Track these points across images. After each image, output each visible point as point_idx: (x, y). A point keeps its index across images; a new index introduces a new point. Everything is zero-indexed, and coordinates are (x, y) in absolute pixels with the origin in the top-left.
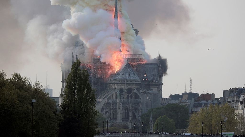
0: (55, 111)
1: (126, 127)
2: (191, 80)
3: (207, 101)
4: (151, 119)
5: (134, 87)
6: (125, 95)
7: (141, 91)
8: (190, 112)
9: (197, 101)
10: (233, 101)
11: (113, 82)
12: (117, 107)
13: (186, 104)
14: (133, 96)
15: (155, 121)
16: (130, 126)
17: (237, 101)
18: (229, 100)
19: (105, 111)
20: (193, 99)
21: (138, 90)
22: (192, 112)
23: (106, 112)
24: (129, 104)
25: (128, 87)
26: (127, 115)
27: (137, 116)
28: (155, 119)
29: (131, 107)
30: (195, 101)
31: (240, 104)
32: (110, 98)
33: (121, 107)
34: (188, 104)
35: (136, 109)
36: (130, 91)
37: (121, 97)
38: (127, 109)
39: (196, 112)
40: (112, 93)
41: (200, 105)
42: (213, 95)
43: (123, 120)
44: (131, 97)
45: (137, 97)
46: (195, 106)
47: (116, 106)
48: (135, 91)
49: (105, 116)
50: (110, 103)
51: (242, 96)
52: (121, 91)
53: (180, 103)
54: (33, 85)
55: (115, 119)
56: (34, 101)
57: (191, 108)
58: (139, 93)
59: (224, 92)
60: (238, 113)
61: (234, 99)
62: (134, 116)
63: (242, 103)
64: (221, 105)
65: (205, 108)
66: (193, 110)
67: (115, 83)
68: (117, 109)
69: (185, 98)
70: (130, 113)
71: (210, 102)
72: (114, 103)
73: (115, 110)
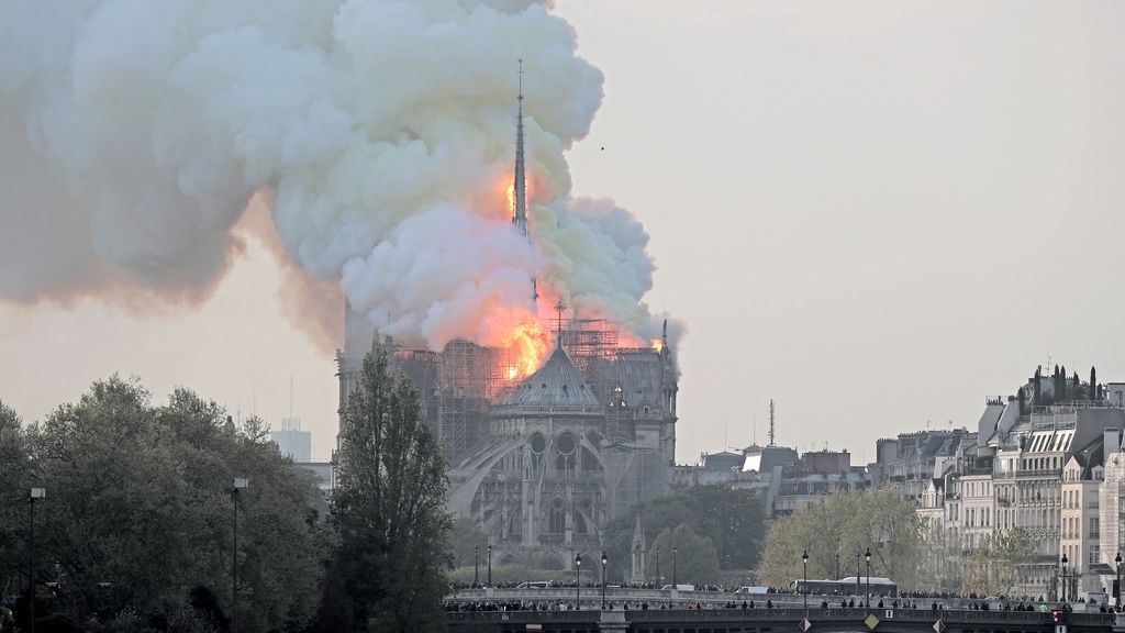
0: (312, 516)
1: (554, 564)
2: (772, 405)
3: (826, 477)
4: (638, 538)
5: (580, 430)
6: (549, 456)
7: (604, 443)
8: (769, 512)
9: (791, 475)
10: (910, 476)
11: (510, 412)
12: (525, 496)
13: (754, 485)
14: (578, 460)
15: (649, 544)
16: (568, 560)
17: (924, 476)
18: (897, 473)
19: (483, 509)
20: (779, 469)
21: (593, 438)
22: (775, 512)
23: (488, 514)
24: (563, 485)
25: (562, 429)
26: (557, 524)
27: (590, 526)
28: (651, 535)
29: (570, 497)
30: (784, 475)
31: (932, 487)
32: (500, 466)
33: (538, 498)
34: (761, 485)
35: (586, 504)
36: (566, 442)
37: (536, 462)
38: (558, 503)
39: (788, 512)
40: (506, 449)
41: (803, 489)
42: (846, 455)
43: (542, 539)
44: (572, 464)
45: (590, 462)
46: (785, 491)
47: (520, 493)
48: (585, 442)
49: (483, 527)
50: (501, 484)
51: (939, 460)
52: (538, 442)
53: (736, 482)
54: (240, 426)
55: (518, 538)
56: (241, 483)
57: (770, 500)
58: (598, 448)
59: (882, 445)
60: (927, 518)
61: (914, 471)
62: (581, 526)
63: (938, 483)
64: (870, 491)
65: (816, 500)
66: (778, 507)
67: (516, 417)
68: (524, 505)
69: (753, 463)
70: (569, 518)
71: (834, 478)
72: (514, 483)
73: (517, 507)
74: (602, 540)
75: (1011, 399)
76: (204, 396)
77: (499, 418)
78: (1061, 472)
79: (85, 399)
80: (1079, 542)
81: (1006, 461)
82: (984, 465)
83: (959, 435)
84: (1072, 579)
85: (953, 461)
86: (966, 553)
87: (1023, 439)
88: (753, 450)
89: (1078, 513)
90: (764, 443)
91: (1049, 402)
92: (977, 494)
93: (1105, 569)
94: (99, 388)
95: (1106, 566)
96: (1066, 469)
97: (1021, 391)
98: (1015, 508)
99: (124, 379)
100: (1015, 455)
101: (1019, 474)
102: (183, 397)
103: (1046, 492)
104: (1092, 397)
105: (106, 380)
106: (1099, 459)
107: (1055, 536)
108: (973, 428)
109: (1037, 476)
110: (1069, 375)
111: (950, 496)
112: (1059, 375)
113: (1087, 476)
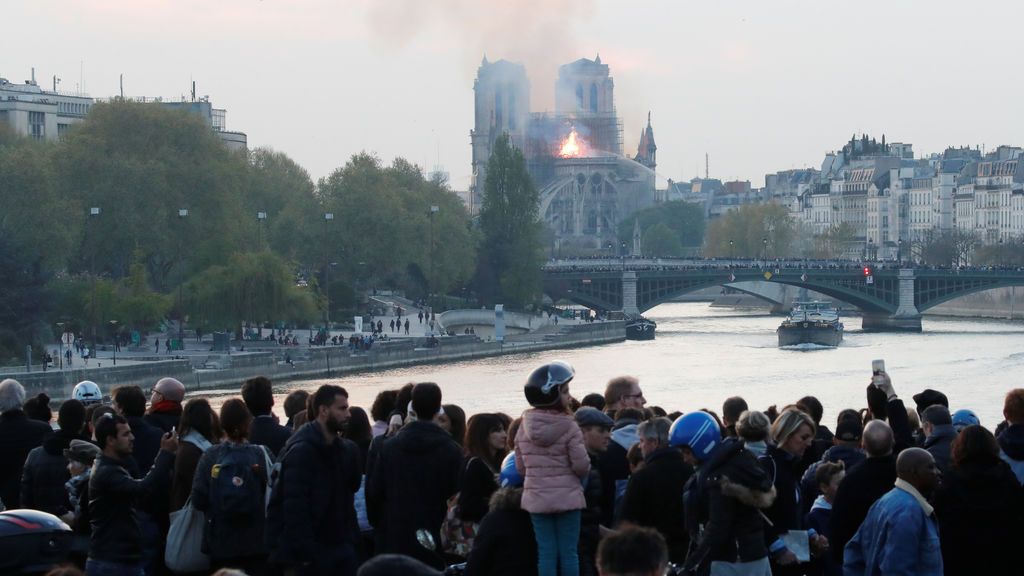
1: (591, 245)
2: (707, 156)
3: (737, 195)
4: (637, 230)
5: (605, 173)
6: (588, 186)
7: (617, 179)
8: (707, 214)
9: (719, 194)
10: (784, 194)
11: (566, 163)
12: (575, 209)
13: (698, 200)
14: (603, 187)
15: (643, 234)
16: (599, 243)
17: (791, 194)
18: (777, 192)
19: (552, 216)
20: (712, 191)
21: (611, 176)
22: (711, 215)
23: (555, 218)
24: (595, 202)
25: (593, 172)
26: (592, 224)
27: (610, 223)
28: (644, 228)
29: (599, 208)
30: (715, 194)
31: (797, 201)
32: (561, 193)
33: (581, 210)
34: (702, 200)
35: (608, 212)
36: (596, 179)
37: (580, 190)
38: (593, 212)
39: (718, 215)
40: (563, 184)
41: (725, 202)
42: (748, 183)
43: (584, 232)
44: (600, 190)
45: (610, 189)
46: (715, 203)
47: (572, 207)
48: (607, 179)
49: (553, 226)
50: (561, 202)
51: (800, 186)
52: (581, 179)
53: (688, 198)
54: (427, 177)
55: (572, 231)
56: (434, 209)
57: (707, 209)
58: (614, 182)
59: (768, 178)
60: (794, 218)
61: (786, 191)
62: (605, 225)
63: (800, 199)
64: (762, 203)
65: (732, 208)
66: (712, 212)
67: (569, 165)
68: (574, 214)
69: (697, 188)
70: (599, 221)
71: (742, 196)
72: (569, 202)
73: (570, 215)
74: (617, 232)
75: (839, 152)
76: (411, 161)
77: (559, 166)
78: (866, 192)
79: (348, 164)
80: (877, 229)
81: (837, 186)
82: (824, 189)
83: (810, 173)
84: (874, 249)
85: (807, 187)
86: (816, 236)
87: (846, 174)
88: (696, 181)
89: (876, 214)
90: (702, 176)
91: (861, 154)
92: (821, 205)
93: (892, 244)
94: (355, 159)
95: (892, 242)
96: (870, 190)
97: (845, 148)
98: (842, 211)
99: (368, 153)
100: (842, 183)
101: (844, 193)
102: (400, 162)
103: (859, 203)
104: (883, 150)
105: (358, 154)
106: (887, 184)
107: (864, 226)
108: (818, 168)
109: (854, 194)
110: (870, 139)
111: (807, 206)
112: (865, 139)
113: (881, 194)
